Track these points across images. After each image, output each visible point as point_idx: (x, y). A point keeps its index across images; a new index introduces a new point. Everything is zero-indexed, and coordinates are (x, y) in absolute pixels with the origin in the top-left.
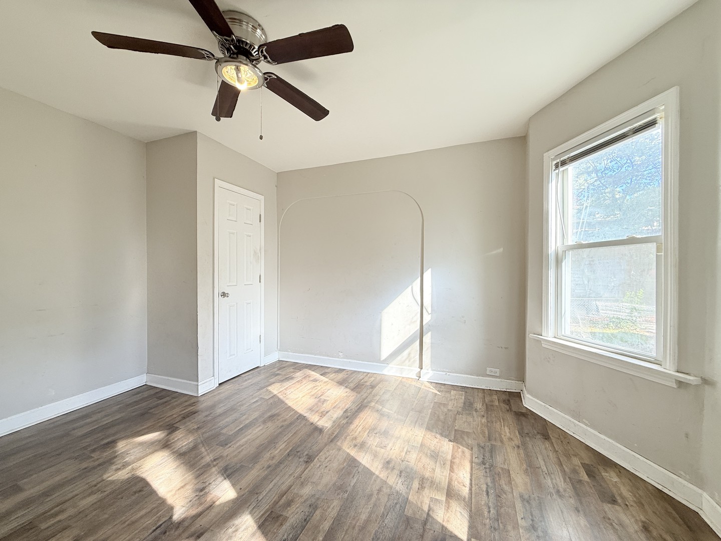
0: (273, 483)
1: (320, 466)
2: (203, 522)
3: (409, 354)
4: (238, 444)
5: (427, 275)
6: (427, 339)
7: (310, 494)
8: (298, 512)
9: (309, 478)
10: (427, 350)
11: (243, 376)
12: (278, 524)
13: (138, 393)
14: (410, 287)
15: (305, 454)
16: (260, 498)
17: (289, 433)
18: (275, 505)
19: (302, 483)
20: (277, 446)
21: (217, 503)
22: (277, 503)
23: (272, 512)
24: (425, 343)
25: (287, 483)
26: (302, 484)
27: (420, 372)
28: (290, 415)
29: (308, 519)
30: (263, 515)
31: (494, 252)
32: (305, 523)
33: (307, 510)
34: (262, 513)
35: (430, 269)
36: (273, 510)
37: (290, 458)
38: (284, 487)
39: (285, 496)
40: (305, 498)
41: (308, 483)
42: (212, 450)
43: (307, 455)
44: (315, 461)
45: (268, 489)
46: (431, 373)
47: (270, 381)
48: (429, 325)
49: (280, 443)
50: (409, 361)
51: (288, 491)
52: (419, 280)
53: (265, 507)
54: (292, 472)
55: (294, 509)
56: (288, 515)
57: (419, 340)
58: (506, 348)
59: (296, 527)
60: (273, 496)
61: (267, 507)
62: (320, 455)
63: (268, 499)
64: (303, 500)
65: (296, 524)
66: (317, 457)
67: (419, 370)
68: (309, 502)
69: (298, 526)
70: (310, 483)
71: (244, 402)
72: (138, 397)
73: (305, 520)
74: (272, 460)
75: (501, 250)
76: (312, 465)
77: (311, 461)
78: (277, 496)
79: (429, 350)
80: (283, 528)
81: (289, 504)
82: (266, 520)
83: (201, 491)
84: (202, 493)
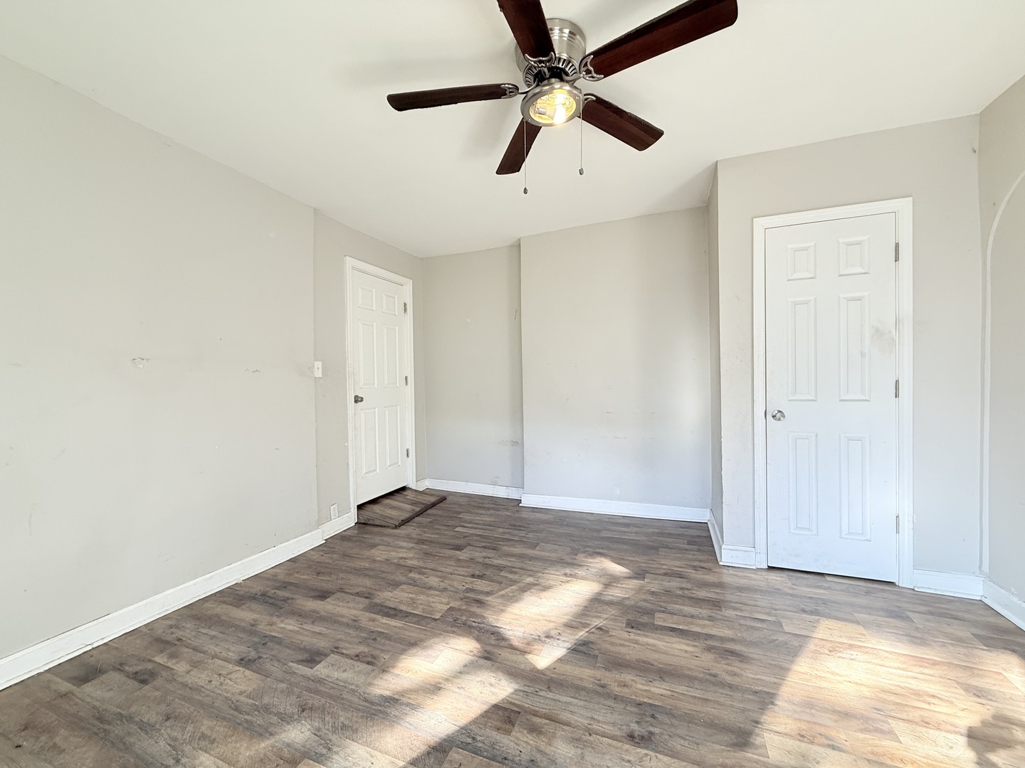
0: (569, 699)
1: (629, 761)
2: (505, 654)
4: (637, 638)
7: (557, 756)
8: (518, 745)
9: (593, 748)
11: (829, 578)
12: (499, 724)
13: (689, 527)
15: (652, 729)
16: (541, 693)
17: (699, 691)
18: (530, 713)
19: (578, 740)
20: (656, 683)
21: (529, 657)
22: (534, 715)
23: (519, 713)
25: (574, 719)
26: (575, 741)
28: (758, 677)
29: (506, 762)
30: (514, 704)
32: (499, 759)
33: (525, 757)
34: (516, 702)
36: (522, 713)
37: (633, 709)
38: (565, 716)
39: (546, 721)
40: (548, 750)
41: (581, 748)
42: (616, 619)
43: (651, 733)
44: (639, 750)
45: (558, 697)
47: (856, 614)
49: (665, 685)
51: (557, 722)
53: (527, 703)
54: (600, 718)
55: (525, 739)
56: (514, 733)
59: (494, 748)
60: (546, 707)
61: (527, 706)
62: (660, 756)
63: (540, 703)
64: (543, 748)
65: (498, 748)
66: (650, 753)
68: (538, 757)
69: (495, 751)
70: (579, 751)
71: (744, 607)
72: (681, 531)
73: (505, 759)
74: (619, 686)
76: (627, 746)
77: (638, 745)
78: (547, 711)
80: (493, 732)
81: (534, 730)
82: (506, 709)
83: (547, 637)
84: (543, 639)
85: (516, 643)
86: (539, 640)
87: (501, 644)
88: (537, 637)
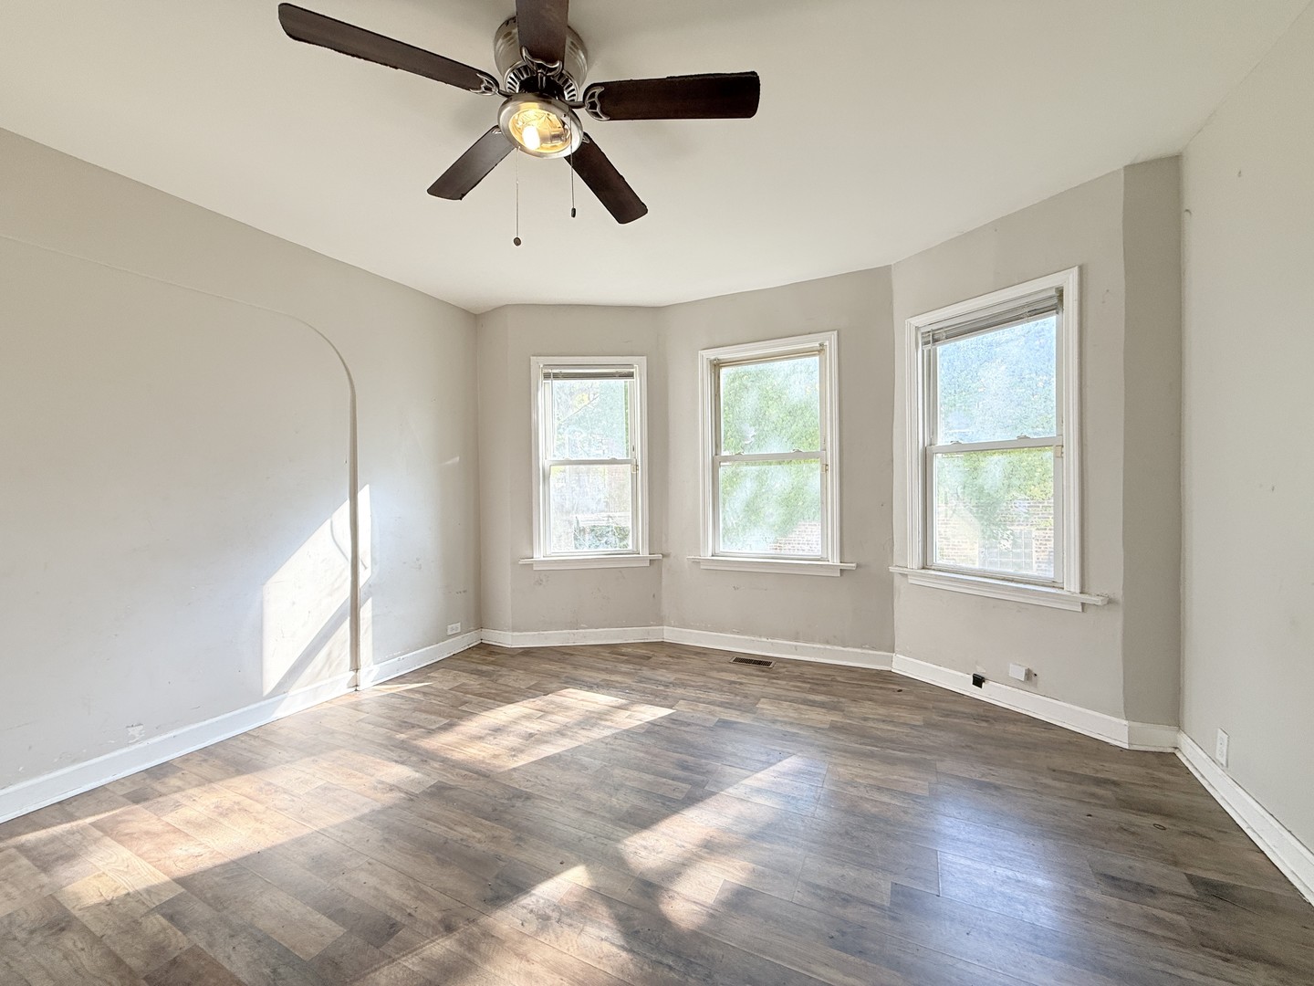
3: (329, 654)
5: (364, 495)
6: (366, 613)
10: (365, 633)
14: (328, 522)
24: (363, 619)
27: (355, 678)
31: (449, 462)
35: (368, 486)
46: (376, 669)
48: (370, 586)
50: (330, 666)
52: (346, 506)
57: (349, 618)
58: (465, 591)
61: (611, 826)
67: (353, 673)
75: (458, 459)
79: (370, 631)
83: (548, 918)
84: (555, 915)
85: (603, 910)
86: (561, 913)
87: (625, 909)
88: (565, 919)
